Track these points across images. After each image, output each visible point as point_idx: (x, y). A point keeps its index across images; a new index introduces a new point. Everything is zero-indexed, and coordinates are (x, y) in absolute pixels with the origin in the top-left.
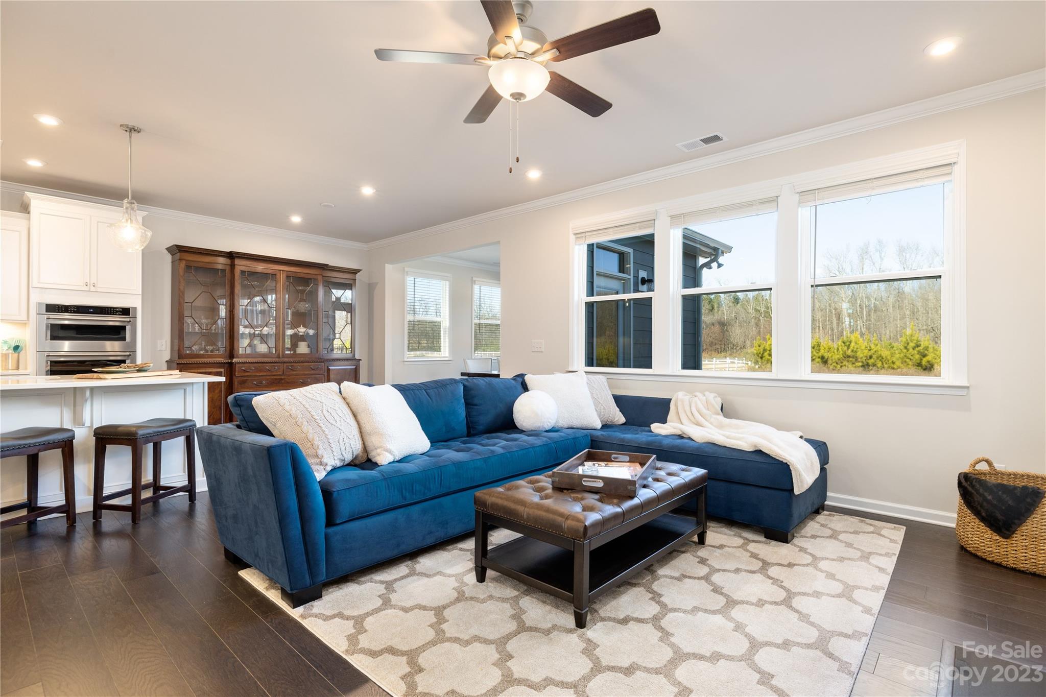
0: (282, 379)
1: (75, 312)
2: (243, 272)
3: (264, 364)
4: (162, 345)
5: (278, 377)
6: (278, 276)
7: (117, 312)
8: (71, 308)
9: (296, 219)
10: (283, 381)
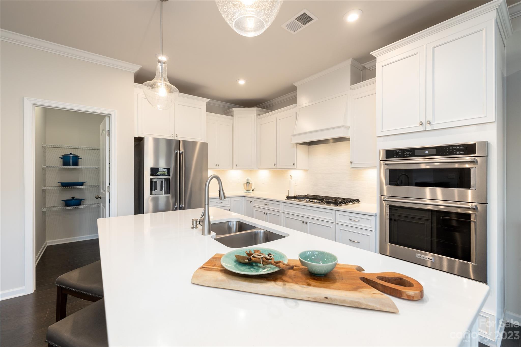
1: (410, 156)
7: (458, 150)
8: (407, 151)
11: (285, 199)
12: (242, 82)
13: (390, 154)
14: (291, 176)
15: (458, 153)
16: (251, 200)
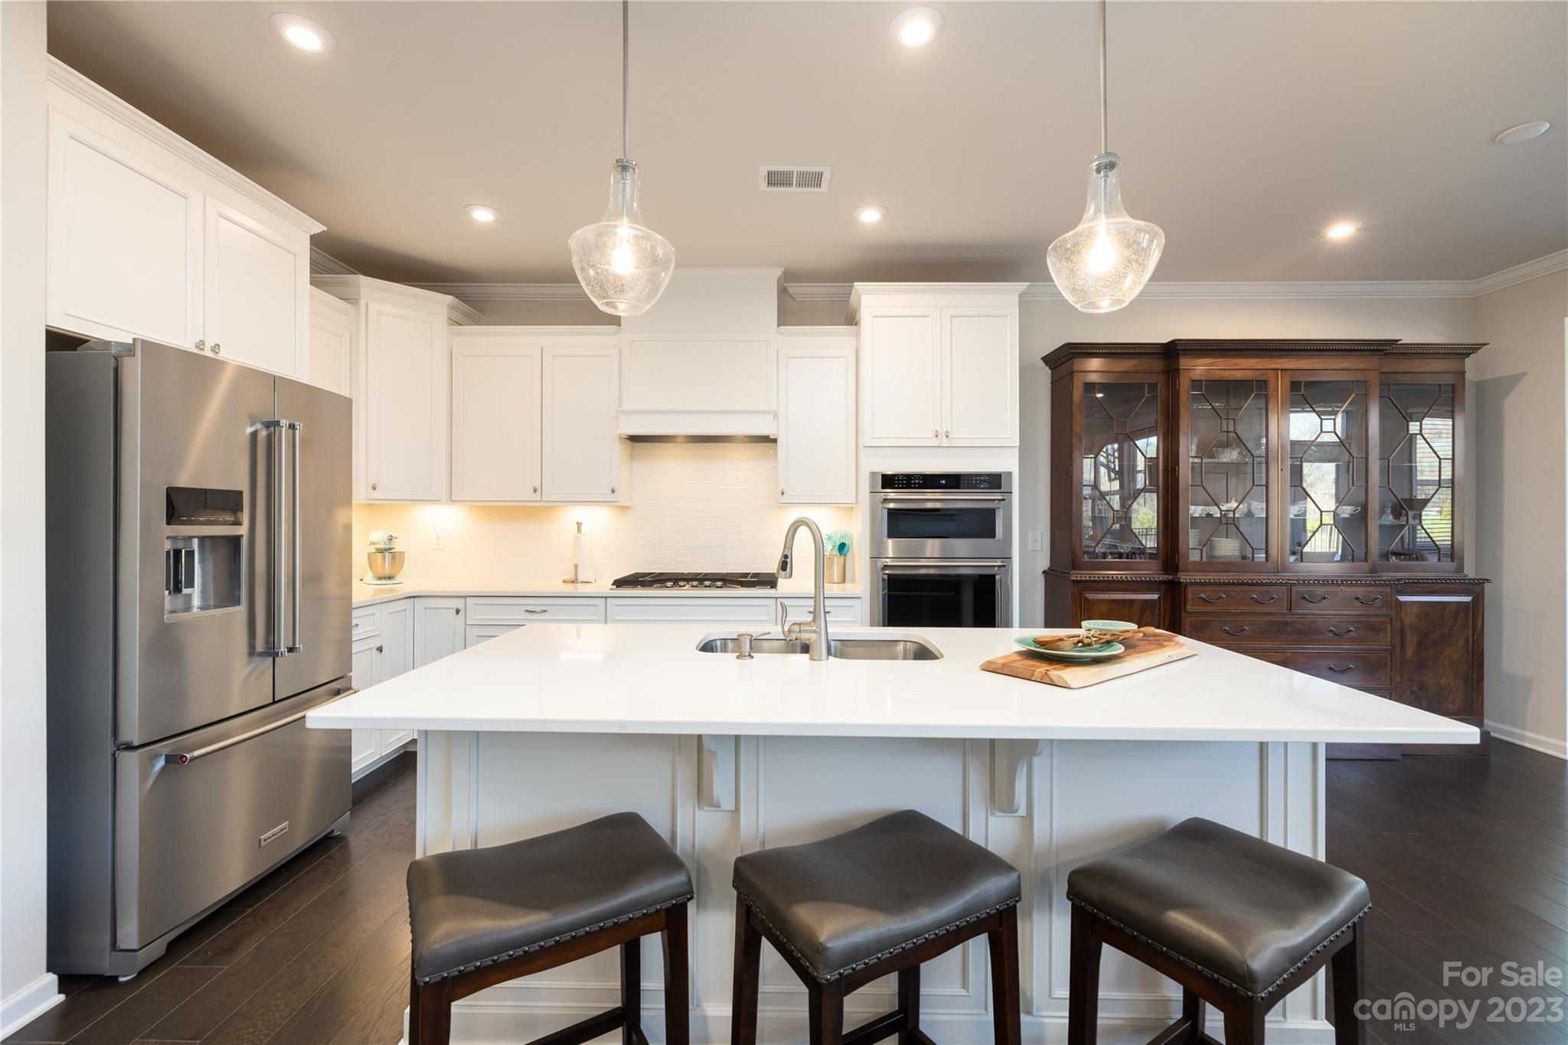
0: (1287, 624)
1: (921, 487)
2: (1196, 384)
3: (1247, 587)
4: (1037, 541)
5: (1280, 619)
6: (1271, 385)
7: (981, 482)
8: (915, 479)
9: (1341, 231)
10: (1289, 629)
11: (611, 589)
12: (483, 216)
13: (889, 481)
14: (578, 523)
15: (982, 486)
16: (459, 603)
